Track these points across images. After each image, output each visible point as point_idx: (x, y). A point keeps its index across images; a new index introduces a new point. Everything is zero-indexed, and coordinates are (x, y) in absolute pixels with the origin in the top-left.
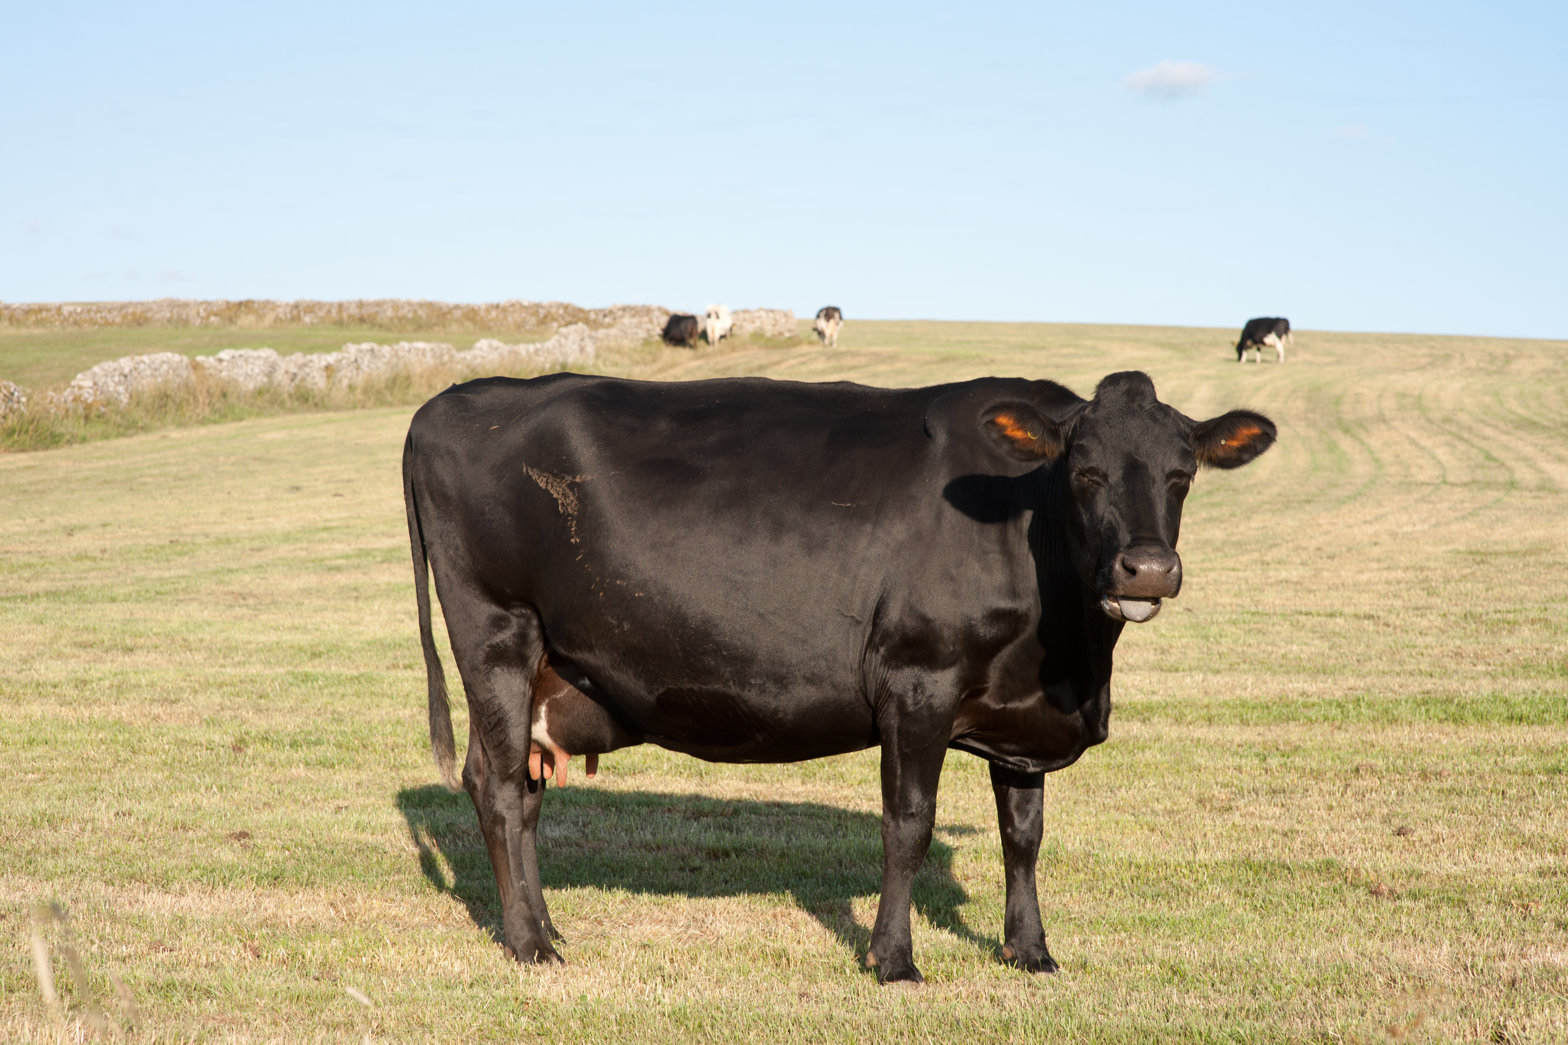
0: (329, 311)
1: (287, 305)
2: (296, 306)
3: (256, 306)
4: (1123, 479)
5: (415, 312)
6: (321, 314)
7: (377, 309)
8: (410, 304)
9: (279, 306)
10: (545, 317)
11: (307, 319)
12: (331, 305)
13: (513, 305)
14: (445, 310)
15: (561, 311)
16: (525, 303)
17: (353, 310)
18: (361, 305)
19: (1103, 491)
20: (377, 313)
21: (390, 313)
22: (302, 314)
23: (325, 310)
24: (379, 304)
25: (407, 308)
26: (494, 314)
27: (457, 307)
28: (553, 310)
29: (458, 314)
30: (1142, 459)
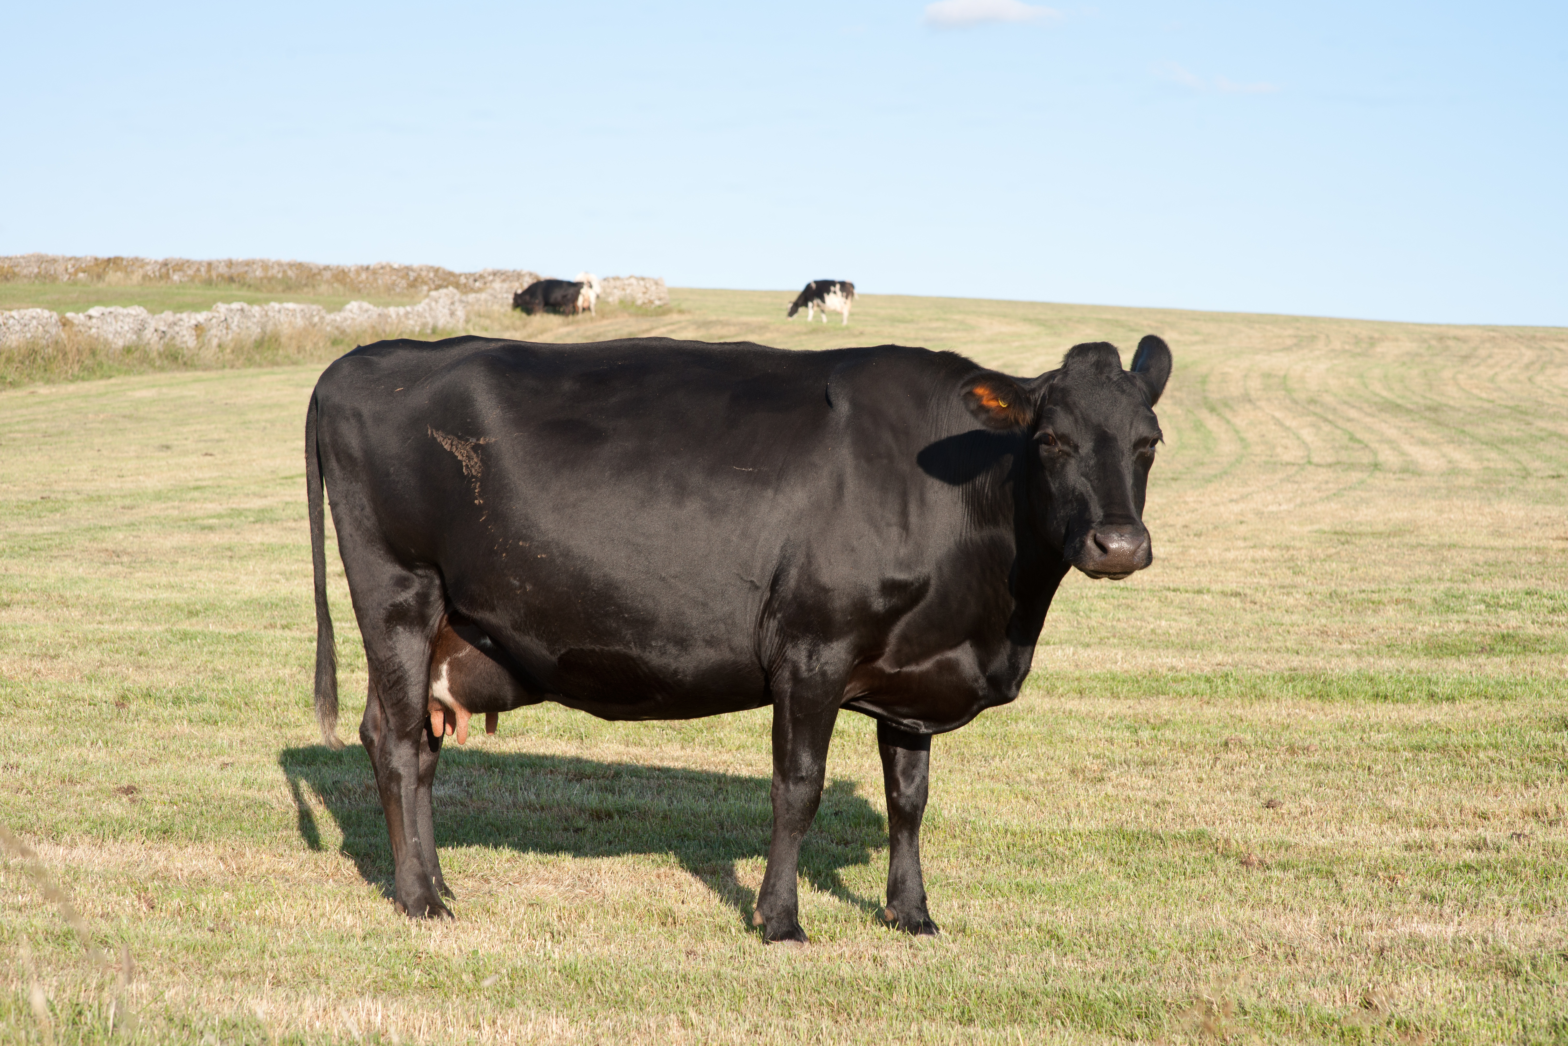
0: (198, 270)
1: (156, 262)
2: (165, 264)
3: (124, 263)
4: (1094, 451)
5: (285, 272)
6: (190, 272)
7: (246, 268)
8: (280, 264)
9: (148, 264)
10: (416, 280)
11: (176, 277)
12: (200, 263)
13: (382, 268)
14: (315, 271)
15: (432, 275)
16: (396, 266)
17: (223, 270)
18: (230, 264)
19: (1073, 461)
20: (246, 272)
21: (259, 273)
22: (171, 271)
23: (194, 269)
24: (248, 263)
25: (276, 267)
26: (364, 276)
27: (327, 268)
28: (424, 273)
29: (327, 275)
30: (1111, 431)
